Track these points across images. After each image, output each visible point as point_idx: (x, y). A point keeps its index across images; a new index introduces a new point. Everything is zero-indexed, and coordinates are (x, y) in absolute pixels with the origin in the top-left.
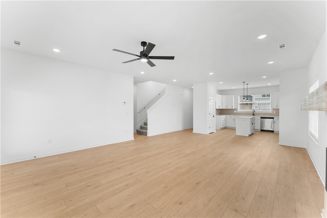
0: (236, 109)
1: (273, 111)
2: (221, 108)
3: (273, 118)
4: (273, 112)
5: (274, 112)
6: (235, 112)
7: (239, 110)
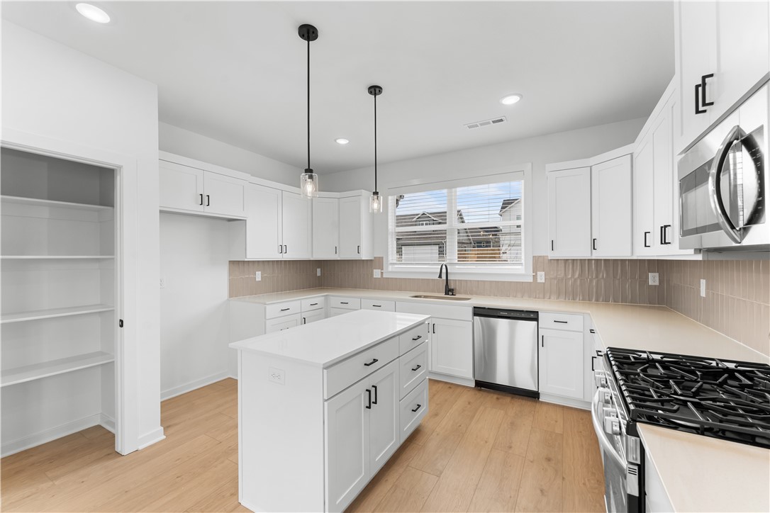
0: (376, 263)
1: (535, 270)
2: (290, 256)
3: (532, 316)
4: (535, 277)
5: (541, 277)
6: (377, 273)
7: (395, 266)
